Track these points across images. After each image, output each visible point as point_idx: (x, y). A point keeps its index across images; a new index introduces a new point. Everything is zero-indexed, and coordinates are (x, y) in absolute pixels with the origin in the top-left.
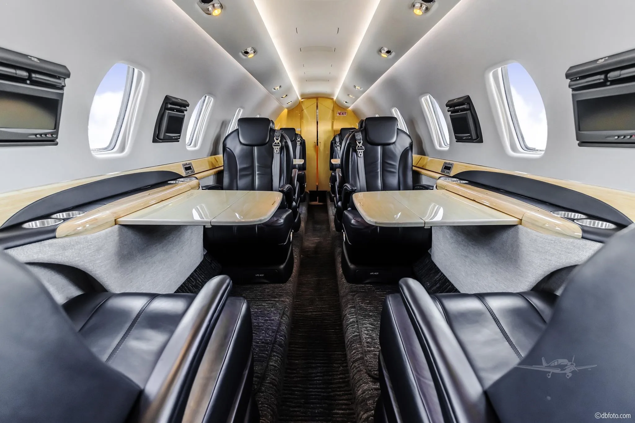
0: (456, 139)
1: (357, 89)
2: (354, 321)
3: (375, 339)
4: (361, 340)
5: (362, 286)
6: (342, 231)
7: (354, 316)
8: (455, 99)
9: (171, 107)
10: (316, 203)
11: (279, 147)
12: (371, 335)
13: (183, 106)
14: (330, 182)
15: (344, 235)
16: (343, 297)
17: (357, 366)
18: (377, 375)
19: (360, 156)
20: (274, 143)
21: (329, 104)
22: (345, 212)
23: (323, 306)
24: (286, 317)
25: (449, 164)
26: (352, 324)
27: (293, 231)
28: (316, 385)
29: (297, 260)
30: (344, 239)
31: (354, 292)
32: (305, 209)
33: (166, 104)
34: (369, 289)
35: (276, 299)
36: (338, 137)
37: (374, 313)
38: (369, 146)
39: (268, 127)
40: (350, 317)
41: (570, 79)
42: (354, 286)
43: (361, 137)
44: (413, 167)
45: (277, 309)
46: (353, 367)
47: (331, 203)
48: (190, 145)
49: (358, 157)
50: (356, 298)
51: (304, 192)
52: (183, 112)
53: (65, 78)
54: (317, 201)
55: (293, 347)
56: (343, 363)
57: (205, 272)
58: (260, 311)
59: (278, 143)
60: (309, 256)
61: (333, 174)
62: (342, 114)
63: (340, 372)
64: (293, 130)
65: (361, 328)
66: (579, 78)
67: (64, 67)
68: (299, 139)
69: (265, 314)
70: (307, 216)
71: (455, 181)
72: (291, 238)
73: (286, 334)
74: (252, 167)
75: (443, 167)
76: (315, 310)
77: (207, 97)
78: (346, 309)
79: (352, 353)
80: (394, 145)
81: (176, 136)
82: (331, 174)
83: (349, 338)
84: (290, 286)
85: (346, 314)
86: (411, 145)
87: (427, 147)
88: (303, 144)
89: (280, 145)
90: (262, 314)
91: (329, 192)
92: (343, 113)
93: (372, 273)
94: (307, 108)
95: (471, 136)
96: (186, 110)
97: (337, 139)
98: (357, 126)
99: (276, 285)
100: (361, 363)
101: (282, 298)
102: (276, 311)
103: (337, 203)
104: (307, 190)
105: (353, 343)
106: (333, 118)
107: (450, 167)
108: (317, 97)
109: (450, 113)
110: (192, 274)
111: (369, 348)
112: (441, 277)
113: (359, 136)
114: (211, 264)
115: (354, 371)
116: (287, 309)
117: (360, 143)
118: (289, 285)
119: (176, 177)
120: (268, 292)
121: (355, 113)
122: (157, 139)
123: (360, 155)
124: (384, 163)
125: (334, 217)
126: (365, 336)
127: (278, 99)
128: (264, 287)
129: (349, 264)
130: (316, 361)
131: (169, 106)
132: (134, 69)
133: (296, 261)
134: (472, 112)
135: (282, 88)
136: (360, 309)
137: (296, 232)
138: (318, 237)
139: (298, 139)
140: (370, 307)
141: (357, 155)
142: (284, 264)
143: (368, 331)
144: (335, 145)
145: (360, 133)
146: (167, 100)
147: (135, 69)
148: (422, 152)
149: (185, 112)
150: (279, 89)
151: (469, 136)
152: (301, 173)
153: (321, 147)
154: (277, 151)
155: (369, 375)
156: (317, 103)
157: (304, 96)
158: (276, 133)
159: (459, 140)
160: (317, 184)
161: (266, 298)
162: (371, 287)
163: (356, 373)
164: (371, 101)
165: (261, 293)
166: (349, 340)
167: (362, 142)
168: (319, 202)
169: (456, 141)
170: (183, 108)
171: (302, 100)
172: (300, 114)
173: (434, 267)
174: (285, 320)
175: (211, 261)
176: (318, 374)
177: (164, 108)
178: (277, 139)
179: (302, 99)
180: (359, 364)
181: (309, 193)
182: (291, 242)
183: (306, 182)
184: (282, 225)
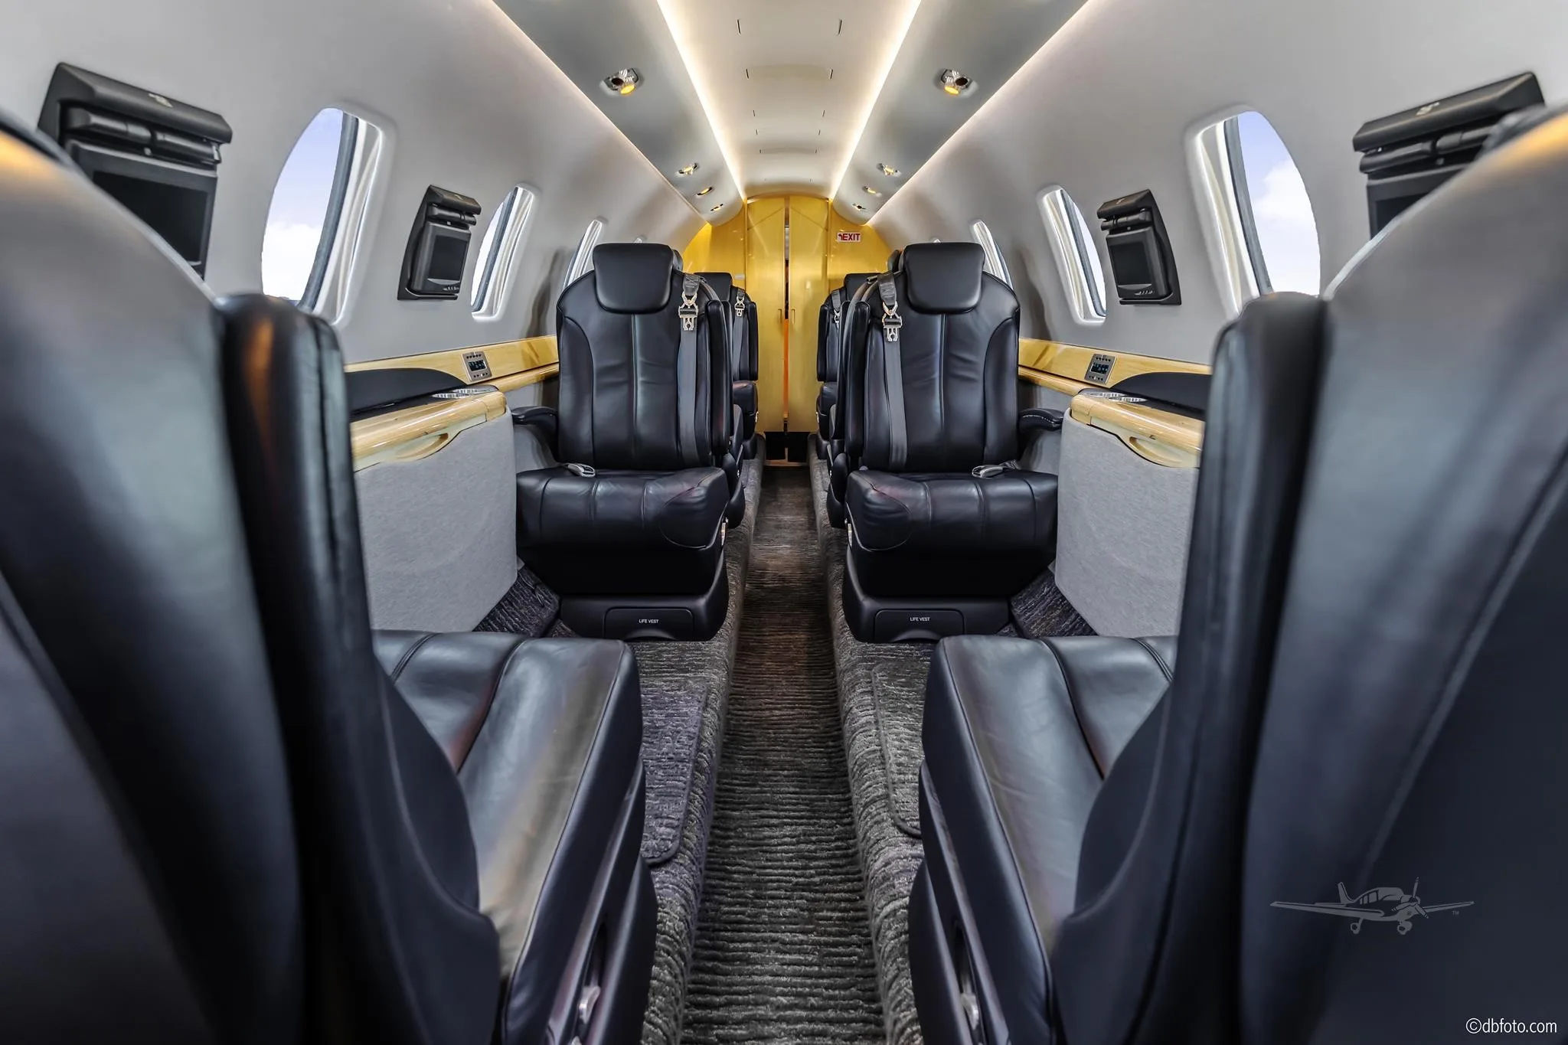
0: (1120, 296)
1: (886, 174)
2: (870, 722)
3: (916, 758)
4: (884, 759)
5: (891, 649)
6: (846, 522)
7: (871, 712)
8: (1118, 200)
9: (440, 215)
10: (784, 463)
11: (693, 317)
12: (908, 750)
13: (466, 212)
14: (817, 411)
15: (850, 532)
16: (846, 671)
17: (875, 813)
18: (918, 829)
19: (890, 339)
20: (683, 306)
21: (815, 212)
22: (854, 476)
23: (799, 697)
24: (713, 712)
25: (1105, 358)
26: (864, 729)
27: (727, 521)
28: (781, 861)
29: (737, 589)
30: (851, 541)
31: (872, 660)
32: (756, 475)
33: (430, 208)
34: (907, 656)
35: (688, 675)
36: (839, 295)
37: (917, 703)
38: (913, 314)
39: (668, 266)
40: (860, 714)
41: (1363, 151)
42: (871, 647)
43: (894, 292)
44: (1020, 369)
45: (691, 692)
46: (864, 814)
47: (819, 461)
48: (479, 309)
49: (887, 341)
50: (875, 673)
51: (751, 435)
52: (466, 228)
53: (219, 144)
54: (784, 458)
55: (727, 784)
56: (842, 818)
57: (522, 611)
58: (651, 698)
59: (692, 307)
60: (765, 586)
61: (825, 387)
62: (851, 238)
63: (837, 836)
64: (727, 276)
65: (886, 735)
66: (1383, 149)
67: (218, 117)
68: (740, 300)
69: (665, 703)
70: (759, 492)
71: (1115, 398)
72: (723, 537)
73: (712, 747)
74: (628, 365)
75: (1090, 366)
76: (779, 706)
77: (520, 191)
78: (852, 696)
79: (864, 787)
80: (974, 312)
81: (451, 286)
82: (819, 390)
83: (857, 757)
84: (720, 646)
85: (851, 708)
86: (1016, 315)
87: (1053, 318)
88: (751, 312)
89: (697, 311)
90: (656, 703)
91: (815, 436)
92: (851, 236)
93: (914, 619)
94: (762, 220)
95: (1154, 287)
96: (474, 223)
97: (837, 302)
98: (883, 267)
99: (688, 644)
100: (884, 807)
101: (701, 672)
102: (690, 696)
103: (834, 458)
104: (760, 429)
105: (867, 766)
106: (827, 249)
107: (1107, 367)
108: (788, 194)
109: (1107, 232)
110: (491, 612)
111: (902, 776)
112: (1073, 624)
113: (889, 290)
114: (533, 592)
115: (867, 823)
116: (712, 696)
117: (890, 308)
118: (717, 644)
119: (450, 384)
120: (669, 659)
121: (883, 233)
122: (408, 290)
123: (892, 337)
124: (948, 357)
125: (827, 493)
126: (895, 750)
127: (689, 198)
128: (659, 649)
129: (861, 597)
130: (781, 813)
131: (437, 211)
132: (357, 120)
133: (733, 592)
134: (1158, 230)
135: (700, 170)
136: (885, 695)
137: (734, 527)
138: (787, 543)
139: (738, 302)
140: (909, 691)
141: (884, 337)
142: (708, 596)
143: (900, 740)
144: (831, 316)
145: (892, 283)
146: (432, 197)
147: (360, 120)
148: (1042, 332)
149: (471, 227)
150: (692, 173)
151: (1149, 289)
152: (745, 385)
153: (796, 320)
154: (689, 326)
155: (901, 829)
156: (787, 210)
157: (752, 190)
158: (685, 282)
159: (1127, 298)
160: (786, 416)
161: (664, 672)
162: (911, 650)
163: (871, 827)
164: (920, 203)
165: (653, 661)
166: (856, 763)
167: (896, 306)
168: (789, 460)
169: (1121, 303)
170: (467, 218)
171: (749, 202)
172: (744, 237)
173: (1061, 603)
174: (711, 717)
175: (535, 586)
176: (786, 839)
177: (425, 215)
178: (689, 298)
179: (748, 199)
180: (878, 809)
181: (765, 436)
182: (722, 548)
183: (757, 411)
184: (701, 502)
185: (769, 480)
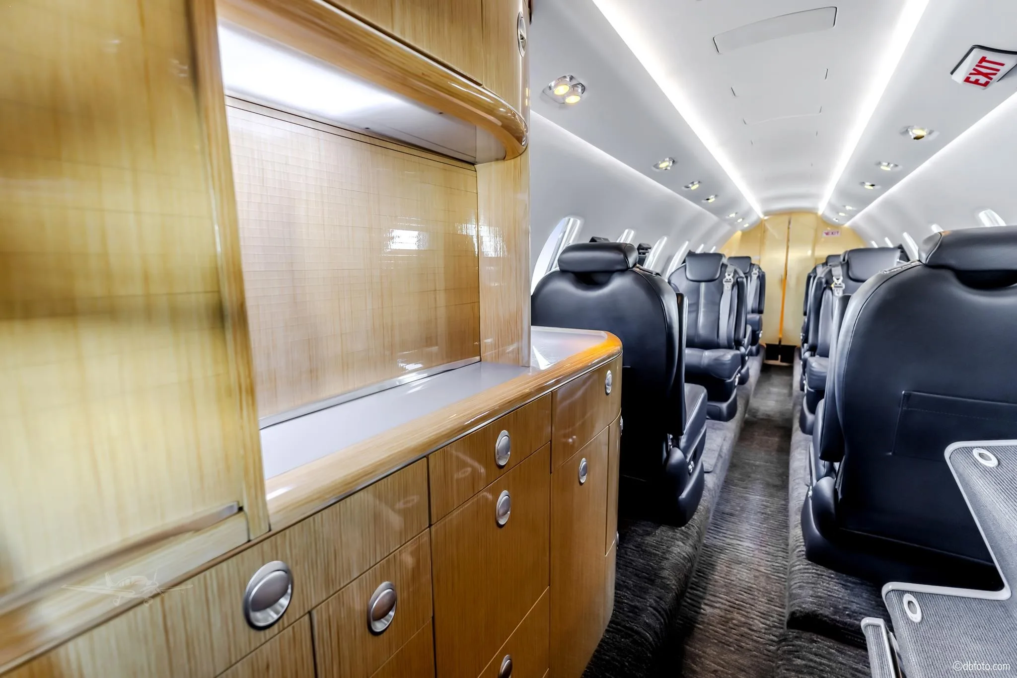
1: (847, 209)
10: (778, 363)
11: (730, 283)
13: (648, 249)
14: (802, 332)
15: (806, 386)
19: (837, 295)
20: (726, 279)
21: (809, 220)
27: (739, 376)
30: (806, 391)
32: (758, 364)
38: (851, 282)
39: (720, 263)
43: (841, 272)
49: (834, 295)
51: (757, 342)
54: (777, 360)
62: (832, 234)
64: (749, 258)
68: (756, 270)
88: (762, 278)
89: (732, 281)
91: (799, 348)
96: (648, 252)
99: (717, 422)
104: (761, 342)
106: (816, 241)
108: (789, 214)
113: (838, 271)
117: (838, 279)
118: (730, 425)
121: (855, 231)
123: (838, 293)
133: (740, 407)
139: (754, 272)
142: (727, 404)
145: (839, 268)
149: (647, 254)
150: (734, 215)
152: (755, 316)
153: (792, 281)
154: (728, 287)
156: (789, 221)
157: (768, 213)
158: (728, 269)
160: (780, 335)
167: (841, 278)
168: (781, 362)
171: (766, 218)
172: (762, 236)
178: (729, 275)
179: (765, 216)
181: (765, 346)
182: (735, 387)
183: (761, 330)
184: (728, 360)
185: (765, 369)
